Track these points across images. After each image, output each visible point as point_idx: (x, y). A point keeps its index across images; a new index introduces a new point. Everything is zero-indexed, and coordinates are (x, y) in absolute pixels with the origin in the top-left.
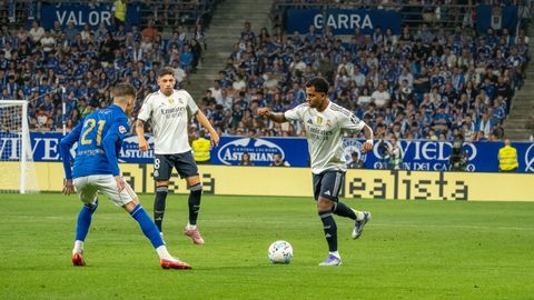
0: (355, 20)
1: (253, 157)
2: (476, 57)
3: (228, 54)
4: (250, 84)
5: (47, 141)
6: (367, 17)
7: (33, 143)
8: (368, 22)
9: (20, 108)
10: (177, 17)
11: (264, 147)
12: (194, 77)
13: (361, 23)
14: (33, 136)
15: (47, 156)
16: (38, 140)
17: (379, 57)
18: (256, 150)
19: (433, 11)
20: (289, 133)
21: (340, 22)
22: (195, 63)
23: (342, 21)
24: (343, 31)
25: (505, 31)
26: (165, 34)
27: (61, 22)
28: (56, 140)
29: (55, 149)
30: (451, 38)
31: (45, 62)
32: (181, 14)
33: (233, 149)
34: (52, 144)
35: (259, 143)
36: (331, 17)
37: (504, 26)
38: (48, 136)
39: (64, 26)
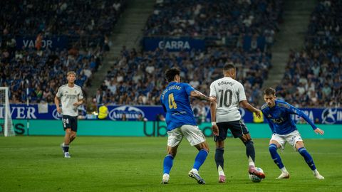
0: (180, 44)
1: (128, 116)
2: (244, 63)
3: (115, 62)
4: (125, 78)
5: (19, 109)
6: (187, 43)
7: (11, 109)
8: (187, 46)
9: (4, 91)
10: (87, 43)
11: (133, 111)
12: (96, 74)
13: (184, 46)
14: (11, 106)
15: (19, 117)
16: (14, 108)
17: (193, 64)
18: (129, 112)
19: (221, 40)
20: (147, 104)
21: (173, 45)
22: (97, 67)
23: (174, 45)
24: (174, 50)
25: (259, 50)
26: (81, 52)
27: (26, 46)
28: (24, 108)
29: (23, 113)
30: (231, 53)
31: (18, 67)
32: (89, 42)
33: (117, 112)
34: (21, 110)
35: (131, 109)
36: (168, 43)
37: (258, 47)
38: (19, 106)
39: (27, 48)
